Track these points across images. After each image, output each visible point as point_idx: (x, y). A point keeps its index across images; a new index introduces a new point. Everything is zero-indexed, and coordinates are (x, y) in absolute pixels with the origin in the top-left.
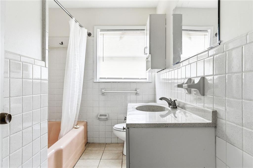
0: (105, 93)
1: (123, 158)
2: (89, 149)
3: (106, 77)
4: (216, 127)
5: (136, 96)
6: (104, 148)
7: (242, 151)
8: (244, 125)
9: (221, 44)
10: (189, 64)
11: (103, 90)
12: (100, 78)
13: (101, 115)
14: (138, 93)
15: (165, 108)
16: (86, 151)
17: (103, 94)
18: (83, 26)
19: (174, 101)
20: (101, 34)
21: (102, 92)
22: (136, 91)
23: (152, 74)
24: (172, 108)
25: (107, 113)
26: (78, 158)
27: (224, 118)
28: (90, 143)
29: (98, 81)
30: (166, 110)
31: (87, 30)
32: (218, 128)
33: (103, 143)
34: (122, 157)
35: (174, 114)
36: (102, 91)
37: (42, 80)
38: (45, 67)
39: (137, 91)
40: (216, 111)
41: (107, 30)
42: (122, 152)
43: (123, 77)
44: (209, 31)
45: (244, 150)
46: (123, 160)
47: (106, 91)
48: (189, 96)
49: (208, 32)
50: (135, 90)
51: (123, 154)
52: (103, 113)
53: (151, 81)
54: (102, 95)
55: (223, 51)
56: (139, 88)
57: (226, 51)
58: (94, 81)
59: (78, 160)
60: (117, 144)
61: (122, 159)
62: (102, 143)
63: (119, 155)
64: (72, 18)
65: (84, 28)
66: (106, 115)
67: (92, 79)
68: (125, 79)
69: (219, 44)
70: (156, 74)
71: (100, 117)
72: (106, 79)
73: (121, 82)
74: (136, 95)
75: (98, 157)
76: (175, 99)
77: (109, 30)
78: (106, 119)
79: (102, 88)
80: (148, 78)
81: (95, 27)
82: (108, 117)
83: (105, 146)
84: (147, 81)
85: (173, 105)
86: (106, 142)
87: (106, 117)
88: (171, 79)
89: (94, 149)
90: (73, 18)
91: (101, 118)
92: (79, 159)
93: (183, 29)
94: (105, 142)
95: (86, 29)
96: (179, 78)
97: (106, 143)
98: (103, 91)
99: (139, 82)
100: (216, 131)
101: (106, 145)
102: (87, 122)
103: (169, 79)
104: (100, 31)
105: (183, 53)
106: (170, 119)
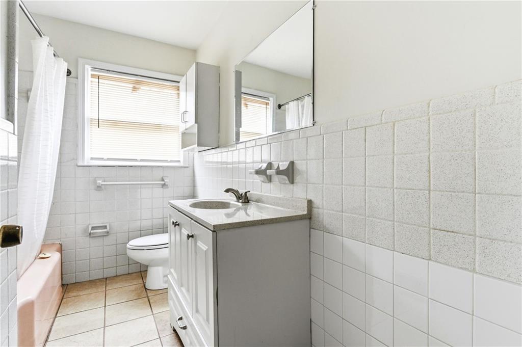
0: (103, 186)
1: (149, 295)
2: (71, 294)
3: (105, 157)
4: (310, 218)
5: (162, 189)
6: (105, 286)
7: (342, 237)
8: (344, 211)
9: (316, 124)
10: (268, 143)
11: (99, 180)
12: (91, 158)
13: (93, 228)
14: (166, 184)
15: (229, 204)
16: (64, 300)
17: (99, 188)
18: (59, 56)
19: (246, 193)
20: (92, 76)
21: (98, 185)
22: (163, 180)
23: (189, 153)
24: (242, 203)
25: (107, 223)
26: (54, 316)
27: (321, 207)
28: (68, 285)
29: (86, 164)
30: (231, 206)
31: (66, 64)
32: (313, 219)
33: (98, 279)
34: (146, 293)
35: (246, 210)
36: (98, 182)
37: (10, 160)
38: (14, 134)
39: (165, 181)
40: (311, 200)
41: (108, 71)
42: (142, 287)
43: (139, 158)
44: (271, 99)
45: (344, 235)
46: (150, 298)
47: (104, 181)
48: (267, 186)
49: (269, 100)
50: (160, 178)
51: (146, 289)
52: (99, 224)
53: (187, 166)
54: (97, 190)
55: (320, 134)
56: (167, 177)
57: (323, 134)
58: (79, 164)
59: (54, 320)
60: (129, 276)
61: (148, 297)
62: (96, 280)
63: (139, 291)
64: (41, 36)
65: (62, 59)
66: (105, 227)
67: (74, 159)
68: (142, 160)
69: (314, 125)
70: (196, 154)
71: (92, 231)
72: (105, 160)
73: (135, 166)
74: (162, 187)
75: (97, 305)
76: (247, 191)
77: (110, 71)
78: (106, 234)
79: (95, 178)
80: (182, 161)
81: (81, 61)
82: (109, 229)
83: (106, 284)
84: (182, 164)
85: (245, 199)
86: (105, 276)
87: (106, 230)
88: (233, 163)
89: (81, 293)
90: (43, 36)
91: (93, 233)
92: (56, 317)
93: (242, 92)
94: (102, 277)
95: (66, 62)
96: (247, 161)
97: (106, 279)
98: (100, 183)
99: (167, 167)
100: (310, 223)
101: (106, 281)
102: (61, 245)
103: (227, 162)
104: (92, 70)
105: (242, 126)
106: (241, 217)
